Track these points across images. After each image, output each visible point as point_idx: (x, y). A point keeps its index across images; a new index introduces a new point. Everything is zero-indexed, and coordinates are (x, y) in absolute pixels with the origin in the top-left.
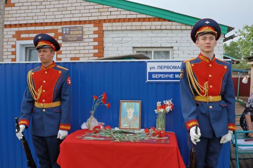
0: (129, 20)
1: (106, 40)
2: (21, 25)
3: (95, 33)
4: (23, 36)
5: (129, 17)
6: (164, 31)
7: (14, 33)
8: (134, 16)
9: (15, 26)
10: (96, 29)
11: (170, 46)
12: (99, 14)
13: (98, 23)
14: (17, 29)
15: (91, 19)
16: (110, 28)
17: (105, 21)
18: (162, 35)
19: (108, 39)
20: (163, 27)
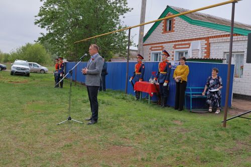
0: (221, 36)
1: (211, 48)
2: (176, 41)
3: (206, 44)
4: (177, 47)
5: (221, 34)
6: (239, 42)
7: (173, 45)
8: (224, 34)
9: (173, 42)
10: (206, 42)
11: (242, 51)
12: (208, 33)
13: (207, 39)
14: (174, 43)
15: (205, 36)
16: (212, 42)
17: (210, 37)
18: (239, 44)
19: (212, 47)
20: (238, 39)
